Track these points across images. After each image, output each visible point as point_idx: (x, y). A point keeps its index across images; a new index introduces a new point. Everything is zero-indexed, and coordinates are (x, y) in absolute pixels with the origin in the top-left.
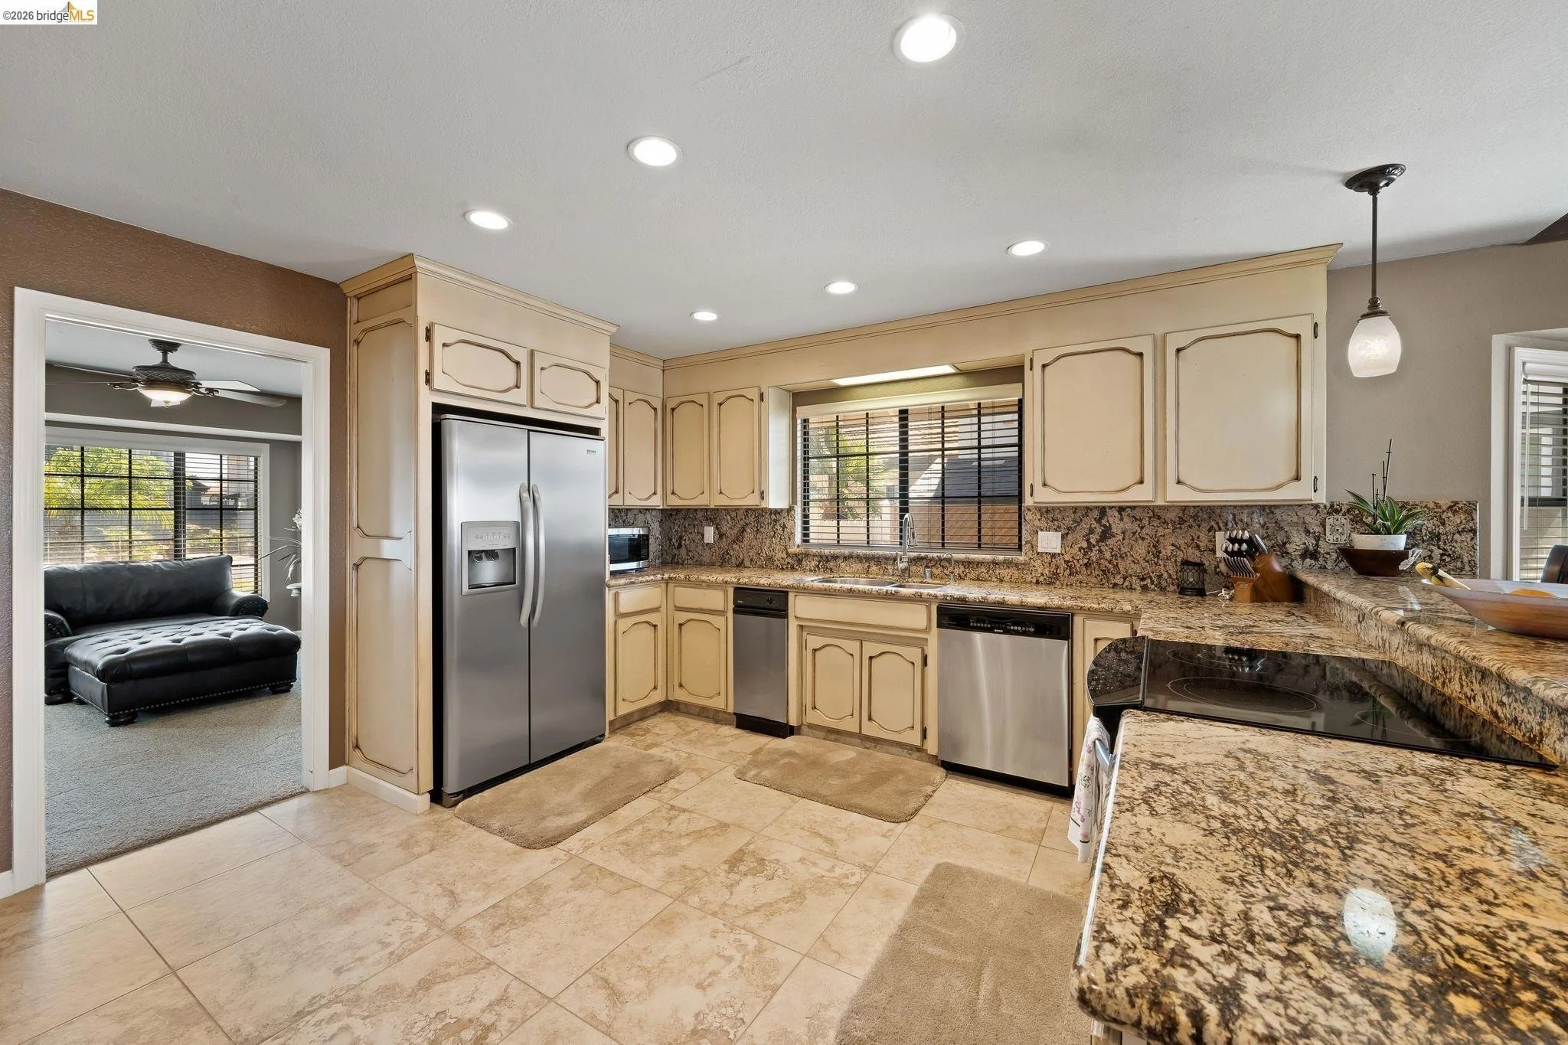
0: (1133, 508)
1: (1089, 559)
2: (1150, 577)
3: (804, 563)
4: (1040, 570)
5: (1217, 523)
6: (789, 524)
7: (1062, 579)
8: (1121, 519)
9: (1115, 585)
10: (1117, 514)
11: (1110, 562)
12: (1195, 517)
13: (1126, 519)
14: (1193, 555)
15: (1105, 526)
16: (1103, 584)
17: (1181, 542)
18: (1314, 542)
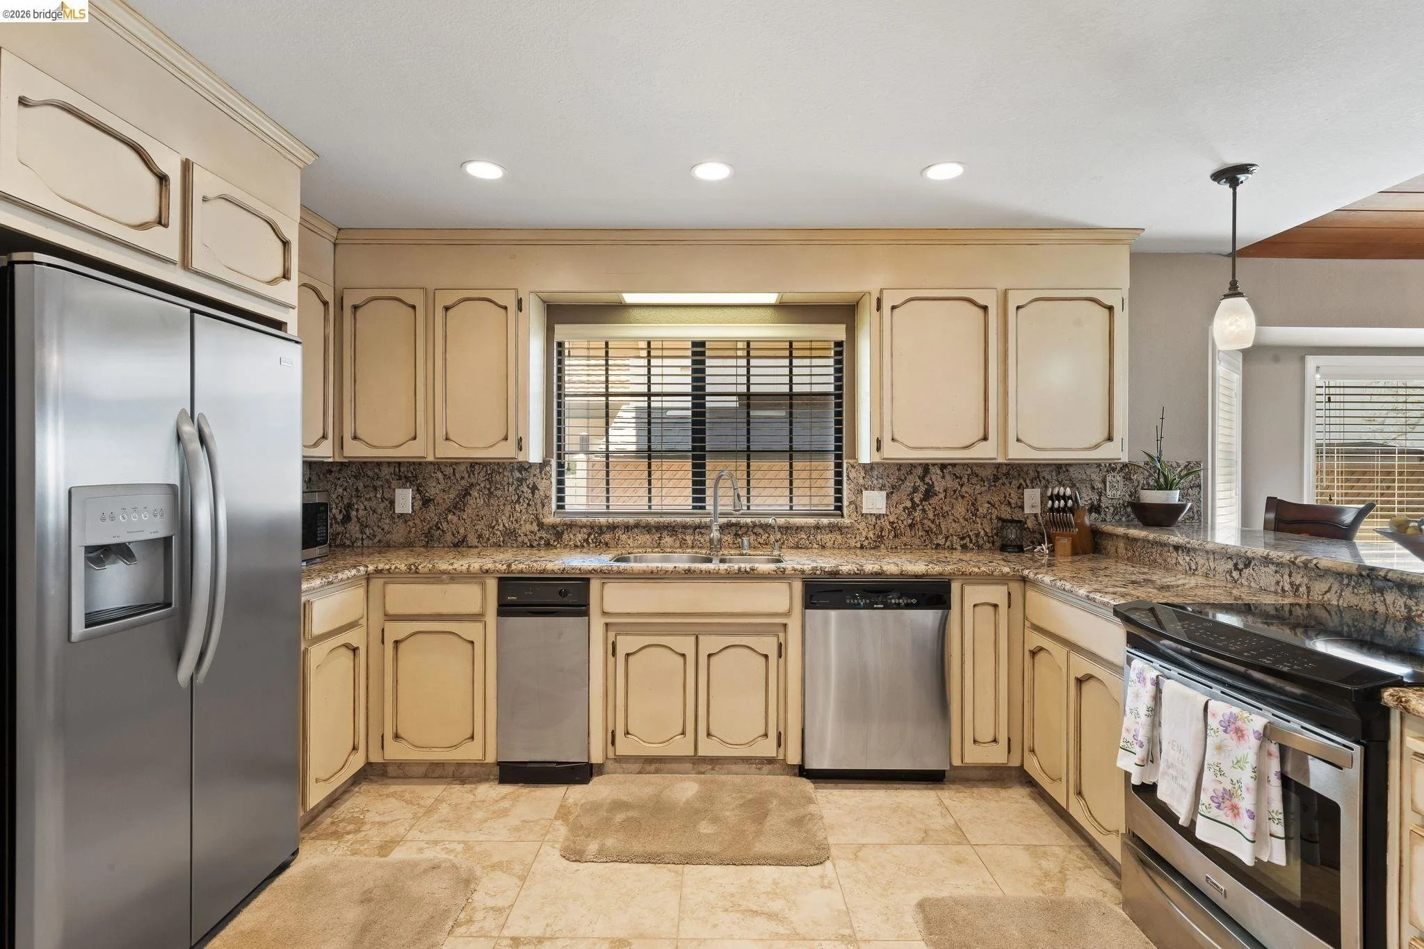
0: (954, 465)
1: (913, 519)
2: (969, 536)
3: (565, 536)
4: (864, 534)
5: (1025, 481)
6: (542, 485)
7: (886, 542)
8: (943, 477)
9: (938, 545)
10: (939, 472)
11: (932, 522)
12: (1007, 475)
13: (948, 477)
14: (1006, 513)
15: (928, 484)
16: (926, 546)
17: (996, 499)
18: (1098, 498)
